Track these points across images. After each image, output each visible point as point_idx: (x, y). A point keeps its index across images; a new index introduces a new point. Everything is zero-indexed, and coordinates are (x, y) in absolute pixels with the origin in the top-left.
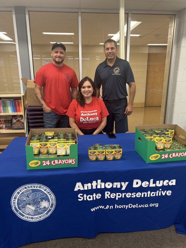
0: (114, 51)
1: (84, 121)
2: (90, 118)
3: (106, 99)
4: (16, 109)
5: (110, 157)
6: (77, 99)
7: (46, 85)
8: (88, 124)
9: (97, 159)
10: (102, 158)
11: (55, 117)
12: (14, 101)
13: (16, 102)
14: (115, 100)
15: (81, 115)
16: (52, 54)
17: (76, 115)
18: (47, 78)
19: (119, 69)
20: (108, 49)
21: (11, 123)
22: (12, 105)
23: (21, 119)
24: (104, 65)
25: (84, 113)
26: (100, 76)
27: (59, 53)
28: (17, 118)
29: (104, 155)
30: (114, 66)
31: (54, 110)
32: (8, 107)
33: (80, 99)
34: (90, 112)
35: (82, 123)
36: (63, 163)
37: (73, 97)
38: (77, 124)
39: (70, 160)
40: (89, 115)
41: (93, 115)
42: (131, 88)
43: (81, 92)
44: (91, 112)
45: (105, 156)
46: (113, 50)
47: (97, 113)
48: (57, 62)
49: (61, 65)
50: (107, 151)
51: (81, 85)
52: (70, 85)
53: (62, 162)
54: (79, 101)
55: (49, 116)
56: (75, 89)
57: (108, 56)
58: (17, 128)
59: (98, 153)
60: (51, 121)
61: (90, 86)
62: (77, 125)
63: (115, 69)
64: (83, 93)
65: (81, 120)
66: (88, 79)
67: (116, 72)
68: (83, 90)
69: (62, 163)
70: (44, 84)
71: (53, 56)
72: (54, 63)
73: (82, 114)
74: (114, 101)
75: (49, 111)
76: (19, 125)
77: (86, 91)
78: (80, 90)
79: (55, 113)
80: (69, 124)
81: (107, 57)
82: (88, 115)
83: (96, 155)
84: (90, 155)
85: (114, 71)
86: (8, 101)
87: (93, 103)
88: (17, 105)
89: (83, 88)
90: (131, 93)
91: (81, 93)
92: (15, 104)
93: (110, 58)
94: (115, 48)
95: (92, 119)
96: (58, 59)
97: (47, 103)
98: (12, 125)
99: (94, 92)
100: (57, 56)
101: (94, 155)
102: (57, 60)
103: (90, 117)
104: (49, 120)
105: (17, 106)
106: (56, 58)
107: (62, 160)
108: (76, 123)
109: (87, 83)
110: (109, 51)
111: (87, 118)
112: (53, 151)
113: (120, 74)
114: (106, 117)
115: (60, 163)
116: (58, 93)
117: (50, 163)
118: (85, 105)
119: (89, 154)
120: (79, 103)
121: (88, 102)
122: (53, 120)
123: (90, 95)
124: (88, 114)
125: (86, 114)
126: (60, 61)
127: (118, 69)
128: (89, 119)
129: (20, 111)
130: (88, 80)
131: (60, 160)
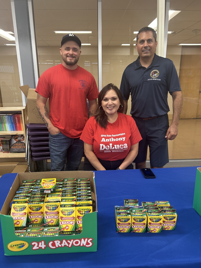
0: (152, 44)
1: (105, 149)
2: (115, 146)
3: (137, 115)
4: (15, 126)
5: (156, 229)
6: (96, 117)
7: (53, 96)
8: (111, 153)
9: (131, 231)
10: (140, 229)
11: (65, 141)
12: (13, 116)
13: (16, 118)
14: (151, 117)
15: (102, 141)
16: (62, 51)
17: (93, 140)
18: (53, 86)
19: (158, 72)
20: (143, 41)
21: (10, 144)
22: (11, 121)
23: (23, 140)
24: (136, 66)
25: (106, 138)
26: (130, 82)
27: (71, 50)
28: (17, 138)
29: (144, 224)
30: (151, 67)
31: (63, 132)
32: (6, 124)
33: (101, 117)
34: (115, 136)
35: (103, 152)
36: (70, 246)
37: (90, 112)
38: (96, 153)
39: (83, 240)
40: (113, 140)
41: (120, 140)
42: (176, 99)
43: (102, 106)
44: (117, 135)
45: (145, 226)
46: (150, 43)
47: (125, 138)
48: (68, 64)
49: (74, 68)
50: (149, 217)
51: (101, 96)
52: (87, 96)
53: (69, 244)
54: (99, 119)
55: (56, 141)
56: (94, 101)
57: (143, 53)
58: (17, 151)
59: (133, 221)
60: (59, 147)
61: (116, 98)
62: (96, 155)
63: (152, 72)
64: (105, 108)
65: (101, 147)
66: (112, 87)
67: (153, 75)
68: (104, 103)
69: (67, 245)
70: (50, 94)
71: (62, 54)
72: (64, 64)
73: (103, 139)
74: (150, 119)
75: (56, 134)
76: (20, 147)
77: (109, 105)
78: (100, 103)
79: (64, 135)
80: (84, 153)
81: (141, 54)
82: (111, 140)
83: (129, 224)
84: (119, 224)
85: (151, 75)
86: (6, 116)
87: (120, 122)
88: (17, 120)
89: (104, 100)
90: (176, 107)
91: (102, 108)
92: (15, 120)
93: (145, 55)
94: (154, 40)
95: (117, 147)
96: (70, 59)
97: (54, 121)
98: (11, 147)
99: (120, 106)
100: (68, 54)
101: (127, 224)
102: (68, 59)
103: (114, 143)
104: (56, 145)
105: (17, 122)
106: (66, 58)
107: (68, 241)
108: (94, 152)
109: (111, 94)
110: (144, 45)
111: (111, 144)
112: (52, 220)
113: (160, 80)
114: (138, 143)
115: (65, 246)
116: (69, 108)
117: (45, 246)
118: (107, 125)
119: (118, 221)
120: (98, 123)
121: (112, 120)
122: (62, 146)
123: (114, 110)
124: (112, 138)
125: (108, 139)
126: (73, 61)
127: (156, 72)
128: (113, 146)
129: (20, 129)
130: (113, 89)
131: (64, 241)
